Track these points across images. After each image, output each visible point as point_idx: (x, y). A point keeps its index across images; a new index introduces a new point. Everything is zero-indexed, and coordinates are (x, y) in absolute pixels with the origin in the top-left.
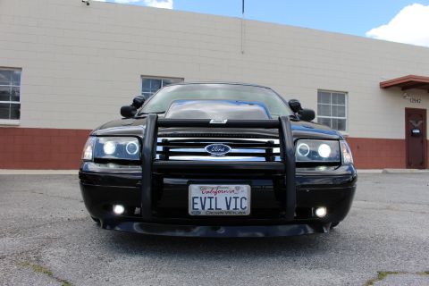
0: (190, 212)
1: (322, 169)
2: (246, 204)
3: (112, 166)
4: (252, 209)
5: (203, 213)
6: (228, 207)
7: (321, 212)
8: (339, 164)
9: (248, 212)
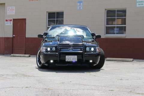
0: (66, 61)
1: (92, 53)
2: (76, 59)
3: (49, 53)
4: (77, 60)
5: (69, 61)
6: (73, 60)
7: (91, 61)
8: (95, 52)
9: (77, 61)
